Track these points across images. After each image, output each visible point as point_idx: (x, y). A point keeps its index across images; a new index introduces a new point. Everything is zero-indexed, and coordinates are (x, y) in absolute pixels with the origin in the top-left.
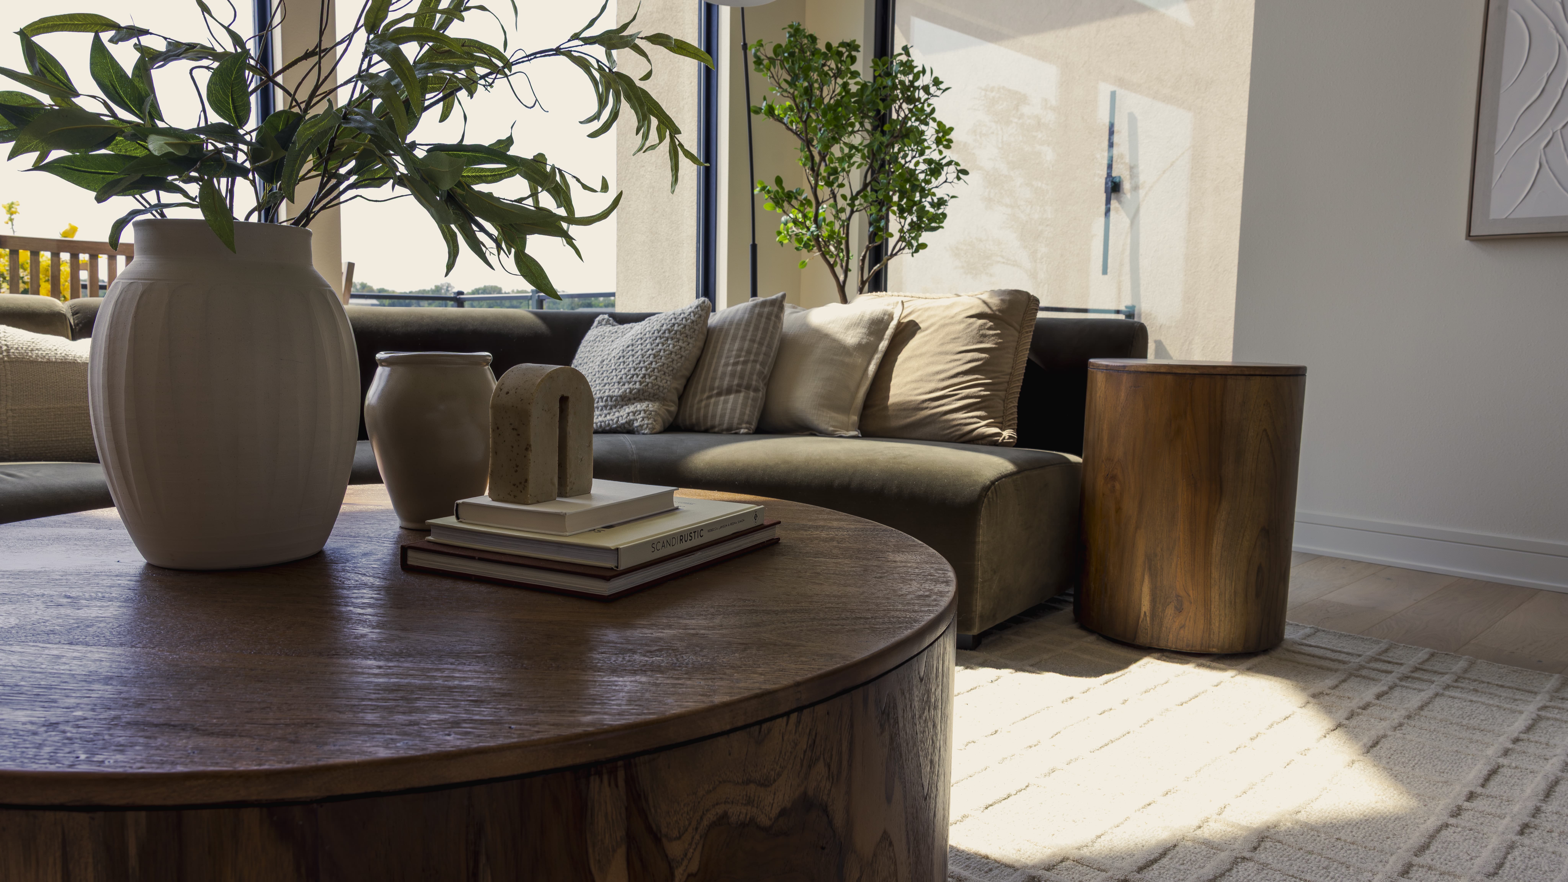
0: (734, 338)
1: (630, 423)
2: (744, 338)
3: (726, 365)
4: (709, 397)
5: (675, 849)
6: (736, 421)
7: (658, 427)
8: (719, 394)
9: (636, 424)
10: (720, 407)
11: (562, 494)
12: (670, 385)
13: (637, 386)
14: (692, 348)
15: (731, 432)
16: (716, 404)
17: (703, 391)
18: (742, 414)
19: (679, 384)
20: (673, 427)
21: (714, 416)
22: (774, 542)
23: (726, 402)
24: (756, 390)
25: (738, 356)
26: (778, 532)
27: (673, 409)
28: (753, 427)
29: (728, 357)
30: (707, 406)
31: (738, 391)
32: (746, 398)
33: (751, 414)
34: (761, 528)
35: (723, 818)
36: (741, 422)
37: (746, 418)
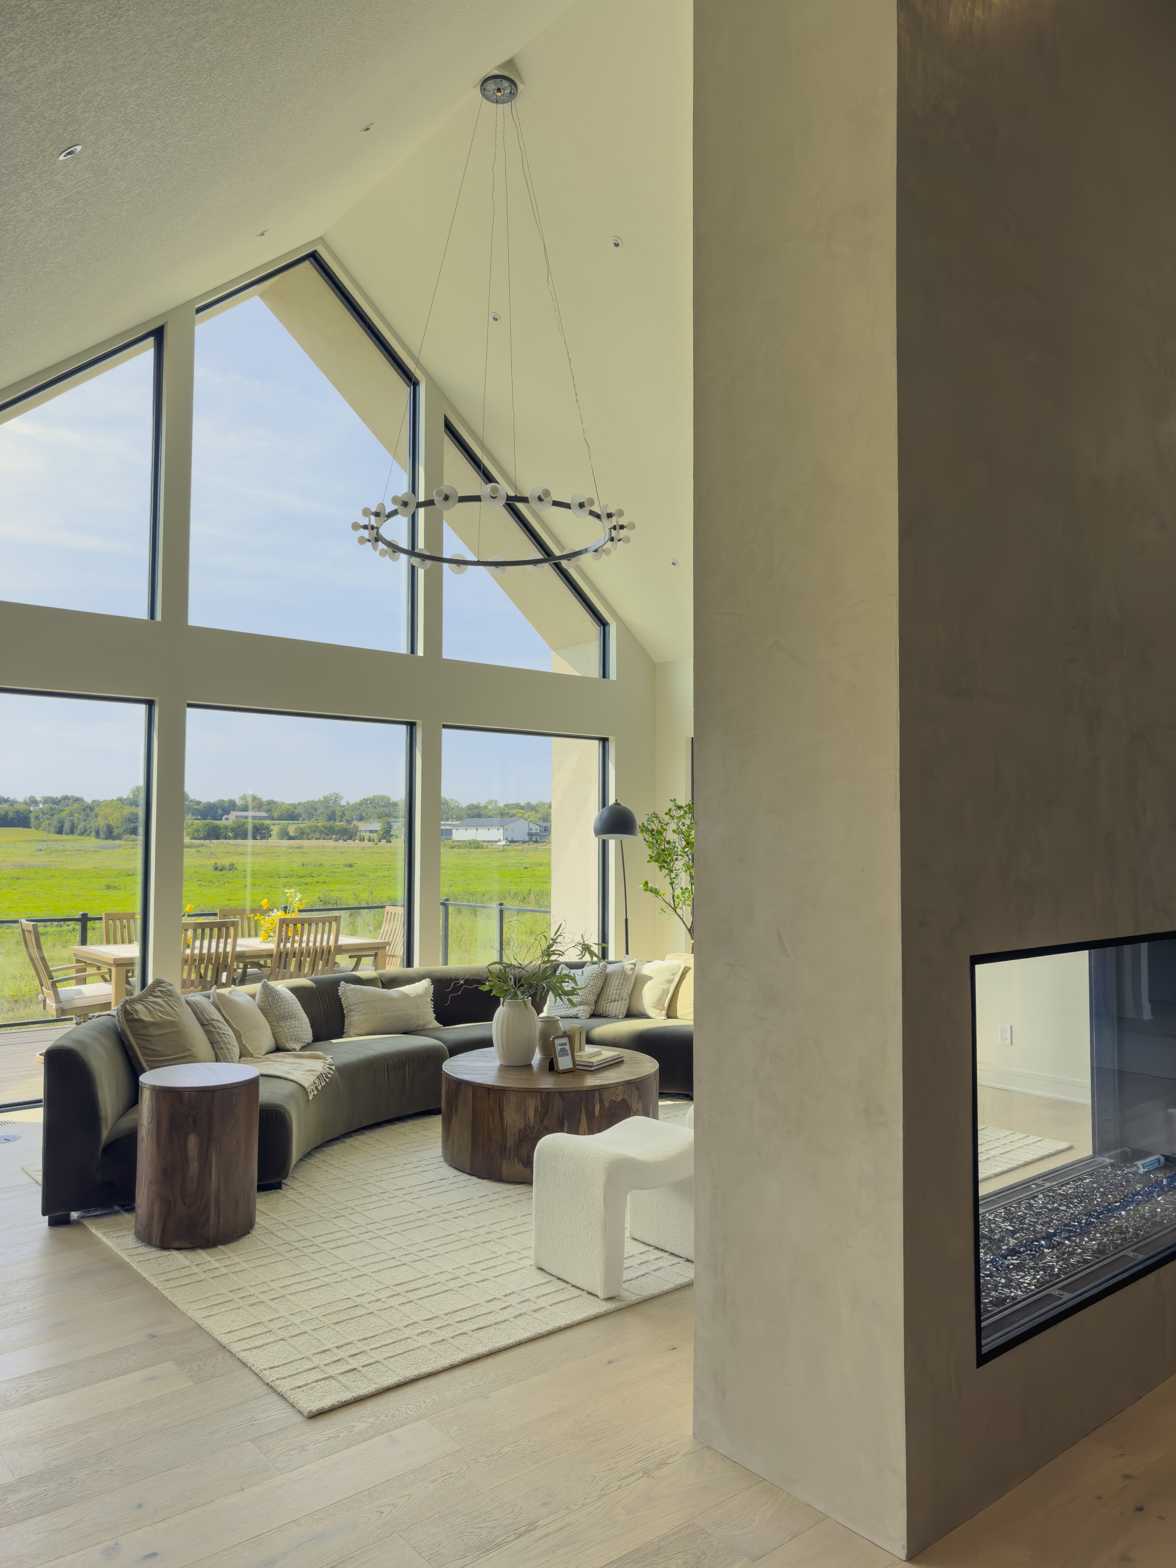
0: (617, 978)
1: (577, 1014)
2: (620, 979)
3: (613, 990)
4: (607, 1003)
5: (605, 1103)
6: (617, 1013)
7: (588, 1016)
8: (611, 1002)
9: (579, 1015)
10: (611, 1007)
11: (580, 1051)
12: (592, 998)
13: (580, 999)
14: (600, 984)
15: (616, 1018)
16: (610, 1006)
17: (605, 1001)
18: (620, 1010)
19: (595, 998)
20: (593, 1015)
21: (609, 1011)
22: (623, 1061)
23: (613, 1005)
24: (625, 1000)
25: (618, 986)
26: (624, 1059)
27: (593, 1008)
28: (624, 1015)
29: (614, 987)
30: (606, 1007)
31: (618, 1001)
32: (621, 1004)
33: (624, 1010)
34: (619, 1058)
35: (611, 1100)
36: (619, 1013)
37: (621, 1012)
